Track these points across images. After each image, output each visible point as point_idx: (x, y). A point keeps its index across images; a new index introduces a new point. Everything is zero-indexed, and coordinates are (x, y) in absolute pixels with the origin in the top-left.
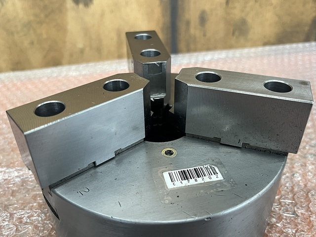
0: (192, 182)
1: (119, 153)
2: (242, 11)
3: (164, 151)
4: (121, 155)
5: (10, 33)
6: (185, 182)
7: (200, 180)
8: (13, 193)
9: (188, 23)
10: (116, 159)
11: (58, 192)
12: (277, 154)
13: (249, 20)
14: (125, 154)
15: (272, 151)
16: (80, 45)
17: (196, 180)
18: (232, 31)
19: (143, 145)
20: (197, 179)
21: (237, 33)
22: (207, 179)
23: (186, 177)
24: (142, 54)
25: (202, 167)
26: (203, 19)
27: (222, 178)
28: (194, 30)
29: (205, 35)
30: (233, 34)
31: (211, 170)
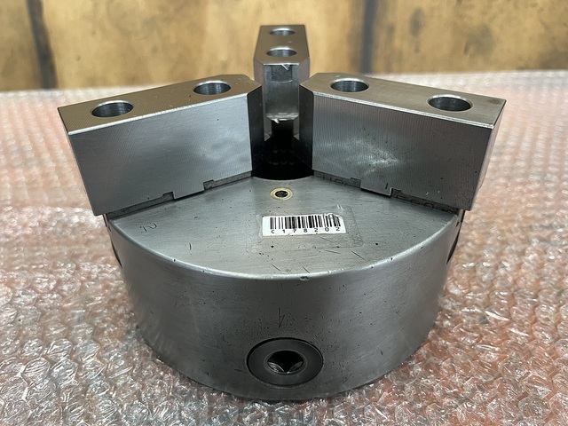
0: (300, 231)
1: (211, 188)
2: (484, 13)
3: (276, 191)
4: (214, 192)
5: (125, 33)
6: (290, 231)
7: (311, 231)
8: (88, 243)
9: (391, 30)
10: (206, 194)
11: (116, 224)
12: (443, 210)
13: (495, 29)
14: (220, 190)
15: (435, 206)
16: (222, 57)
17: (306, 230)
18: (464, 45)
19: (249, 181)
20: (309, 229)
21: (472, 49)
22: (321, 230)
23: (294, 225)
24: (269, 53)
25: (321, 215)
26: (416, 24)
27: (345, 232)
28: (401, 42)
29: (417, 50)
30: (466, 50)
31: (332, 220)
